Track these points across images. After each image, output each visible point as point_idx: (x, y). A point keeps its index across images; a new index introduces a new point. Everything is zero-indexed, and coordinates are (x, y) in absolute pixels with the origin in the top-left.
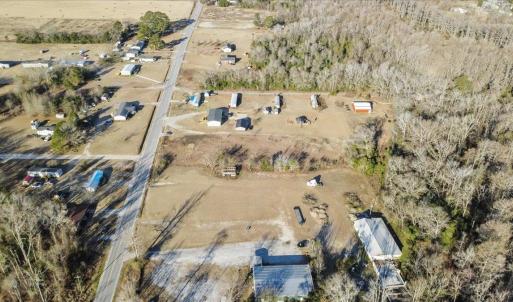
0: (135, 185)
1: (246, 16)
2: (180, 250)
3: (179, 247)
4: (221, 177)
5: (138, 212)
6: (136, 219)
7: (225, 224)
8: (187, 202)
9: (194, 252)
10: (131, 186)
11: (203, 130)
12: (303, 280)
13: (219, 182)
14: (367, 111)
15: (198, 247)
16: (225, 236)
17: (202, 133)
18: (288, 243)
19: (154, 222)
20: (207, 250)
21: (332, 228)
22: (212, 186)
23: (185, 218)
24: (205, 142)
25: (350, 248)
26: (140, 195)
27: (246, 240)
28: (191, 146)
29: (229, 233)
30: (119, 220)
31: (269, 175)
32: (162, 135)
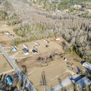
0: (22, 77)
1: (1, 23)
2: (53, 88)
3: (52, 87)
4: (44, 66)
5: (31, 84)
6: (33, 86)
7: (57, 77)
8: (42, 75)
9: (57, 86)
10: (21, 78)
11: (25, 56)
12: (87, 80)
13: (44, 68)
14: (59, 40)
15: (56, 85)
16: (60, 79)
17: (26, 57)
18: (74, 74)
19: (39, 84)
20: (59, 84)
21: (79, 68)
22: (44, 69)
23: (46, 80)
24: (29, 59)
25: (87, 70)
26: (26, 79)
27: (66, 78)
28: (26, 61)
29: (60, 78)
30: (28, 88)
31: (54, 61)
32: (14, 61)
